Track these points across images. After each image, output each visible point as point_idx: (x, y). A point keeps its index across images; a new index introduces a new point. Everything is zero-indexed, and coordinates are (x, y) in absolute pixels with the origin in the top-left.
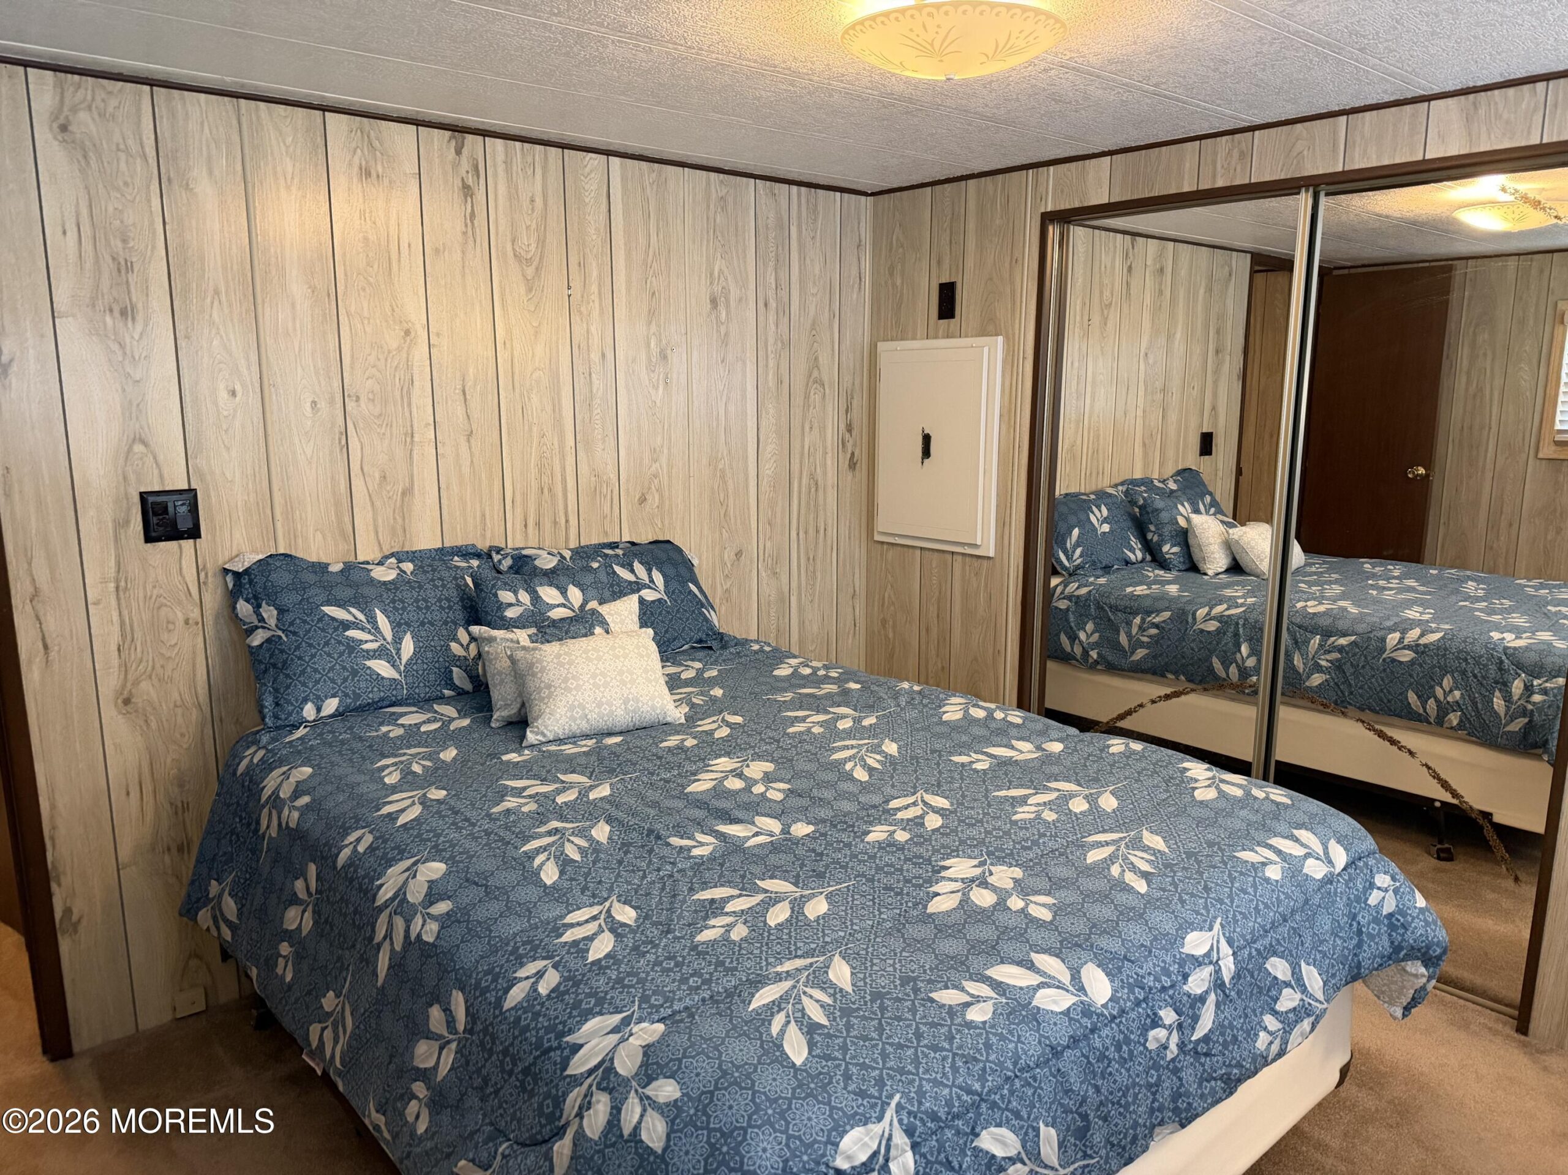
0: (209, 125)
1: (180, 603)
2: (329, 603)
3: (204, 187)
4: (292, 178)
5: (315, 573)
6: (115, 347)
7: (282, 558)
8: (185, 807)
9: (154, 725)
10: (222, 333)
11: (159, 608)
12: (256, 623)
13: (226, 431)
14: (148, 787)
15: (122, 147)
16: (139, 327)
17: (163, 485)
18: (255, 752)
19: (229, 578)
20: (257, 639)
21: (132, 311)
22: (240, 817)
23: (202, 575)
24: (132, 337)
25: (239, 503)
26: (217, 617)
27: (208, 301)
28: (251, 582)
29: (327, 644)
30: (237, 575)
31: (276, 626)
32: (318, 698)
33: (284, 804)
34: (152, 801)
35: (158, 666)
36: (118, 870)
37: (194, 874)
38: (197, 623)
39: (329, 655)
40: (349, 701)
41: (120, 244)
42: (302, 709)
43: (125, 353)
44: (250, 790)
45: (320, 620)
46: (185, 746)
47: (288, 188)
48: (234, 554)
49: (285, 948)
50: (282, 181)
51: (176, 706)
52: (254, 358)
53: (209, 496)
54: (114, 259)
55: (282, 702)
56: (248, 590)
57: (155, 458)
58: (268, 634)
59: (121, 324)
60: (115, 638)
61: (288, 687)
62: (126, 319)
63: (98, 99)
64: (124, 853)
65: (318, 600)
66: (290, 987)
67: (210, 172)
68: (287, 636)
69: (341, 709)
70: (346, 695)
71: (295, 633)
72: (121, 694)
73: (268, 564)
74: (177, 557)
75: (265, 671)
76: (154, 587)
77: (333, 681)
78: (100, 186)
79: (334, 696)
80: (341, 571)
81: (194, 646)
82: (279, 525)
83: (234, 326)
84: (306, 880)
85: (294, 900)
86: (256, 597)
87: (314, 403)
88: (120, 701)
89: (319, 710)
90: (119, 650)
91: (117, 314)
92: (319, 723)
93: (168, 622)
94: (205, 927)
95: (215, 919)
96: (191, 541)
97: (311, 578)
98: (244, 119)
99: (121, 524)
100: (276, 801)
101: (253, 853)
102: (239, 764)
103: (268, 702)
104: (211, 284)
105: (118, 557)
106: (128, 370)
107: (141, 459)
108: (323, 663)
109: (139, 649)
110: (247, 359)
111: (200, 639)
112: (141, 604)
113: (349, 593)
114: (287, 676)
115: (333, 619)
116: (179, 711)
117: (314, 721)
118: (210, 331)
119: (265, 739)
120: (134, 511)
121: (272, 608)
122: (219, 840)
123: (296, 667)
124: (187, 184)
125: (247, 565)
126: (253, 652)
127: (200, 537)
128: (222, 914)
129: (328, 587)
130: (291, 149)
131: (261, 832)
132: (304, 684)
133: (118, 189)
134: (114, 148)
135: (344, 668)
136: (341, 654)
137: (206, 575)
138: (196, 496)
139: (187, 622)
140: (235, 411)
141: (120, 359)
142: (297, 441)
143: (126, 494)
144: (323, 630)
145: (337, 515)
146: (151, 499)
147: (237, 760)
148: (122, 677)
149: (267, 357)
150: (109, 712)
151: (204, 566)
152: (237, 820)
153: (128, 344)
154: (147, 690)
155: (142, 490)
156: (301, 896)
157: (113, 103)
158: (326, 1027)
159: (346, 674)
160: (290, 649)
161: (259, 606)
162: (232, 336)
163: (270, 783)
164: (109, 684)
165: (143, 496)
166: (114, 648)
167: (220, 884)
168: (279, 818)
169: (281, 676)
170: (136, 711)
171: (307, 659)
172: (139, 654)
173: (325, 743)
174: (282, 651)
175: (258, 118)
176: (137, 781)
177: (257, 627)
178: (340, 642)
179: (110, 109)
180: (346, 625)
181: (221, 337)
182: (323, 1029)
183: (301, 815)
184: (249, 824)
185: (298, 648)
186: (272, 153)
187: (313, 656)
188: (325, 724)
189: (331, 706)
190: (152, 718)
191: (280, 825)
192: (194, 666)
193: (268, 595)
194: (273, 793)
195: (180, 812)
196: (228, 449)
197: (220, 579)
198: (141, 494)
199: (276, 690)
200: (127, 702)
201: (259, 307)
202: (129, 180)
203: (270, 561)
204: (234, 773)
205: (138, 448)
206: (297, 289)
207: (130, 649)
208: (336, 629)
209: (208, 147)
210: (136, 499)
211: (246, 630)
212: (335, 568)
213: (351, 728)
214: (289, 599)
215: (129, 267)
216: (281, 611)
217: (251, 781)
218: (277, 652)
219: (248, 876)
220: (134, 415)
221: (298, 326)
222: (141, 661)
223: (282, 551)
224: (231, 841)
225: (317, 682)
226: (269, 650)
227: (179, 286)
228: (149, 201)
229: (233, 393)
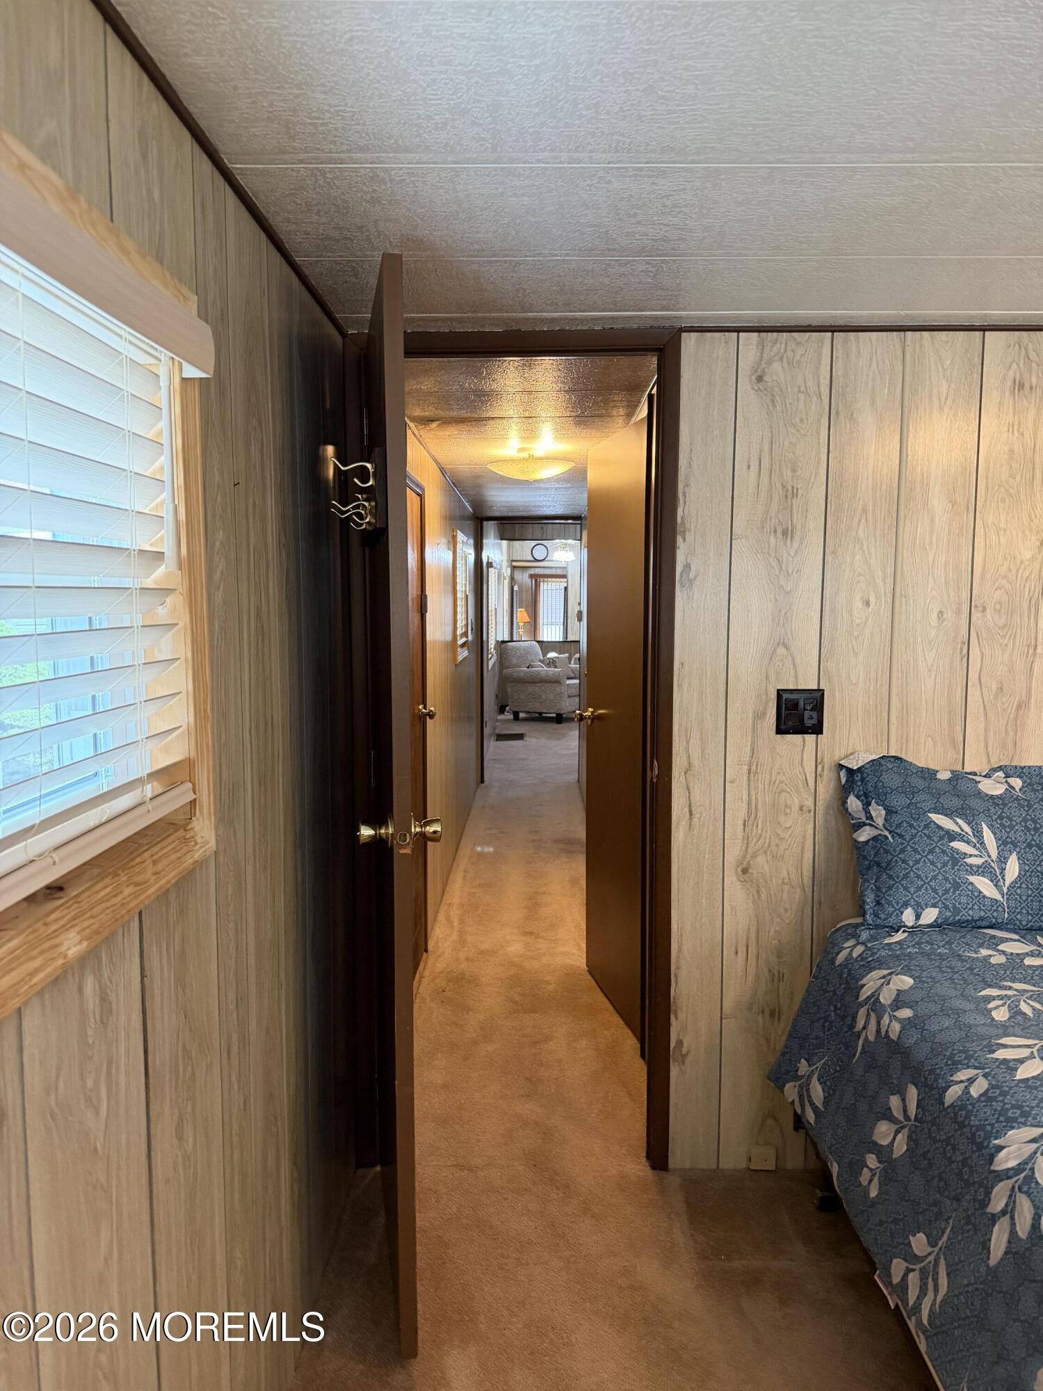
0: (877, 361)
1: (797, 790)
2: (936, 811)
3: (866, 418)
4: (946, 398)
5: (924, 778)
6: (775, 563)
7: (892, 759)
8: (781, 977)
9: (763, 896)
10: (865, 548)
11: (780, 793)
12: (864, 819)
13: (857, 638)
14: (753, 949)
15: (803, 388)
16: (796, 545)
17: (797, 685)
18: (854, 946)
19: (843, 774)
20: (864, 835)
21: (792, 531)
22: (835, 1007)
23: (819, 768)
24: (789, 554)
25: (860, 704)
26: (827, 808)
27: (856, 520)
28: (863, 780)
29: (931, 851)
30: (850, 772)
31: (884, 825)
32: (918, 904)
33: (885, 1011)
34: (754, 964)
35: (773, 844)
36: (721, 1018)
37: (786, 1047)
38: (810, 811)
39: (932, 863)
40: (948, 914)
41: (789, 473)
42: (902, 913)
43: (781, 568)
44: (847, 983)
45: (926, 826)
46: (787, 921)
47: (941, 408)
48: (849, 752)
49: (872, 1160)
50: (936, 404)
51: (783, 883)
52: (890, 571)
53: (834, 697)
54: (783, 487)
55: (883, 901)
56: (859, 787)
57: (793, 660)
58: (875, 832)
59: (782, 543)
60: (742, 814)
61: (890, 888)
62: (786, 538)
63: (789, 349)
64: (728, 1005)
65: (926, 806)
66: (874, 1203)
67: (873, 402)
68: (893, 837)
69: (940, 921)
70: (946, 907)
71: (901, 836)
72: (742, 863)
73: (880, 764)
74: (800, 749)
75: (869, 868)
76: (779, 773)
77: (935, 890)
78: (781, 424)
79: (934, 906)
80: (949, 779)
81: (805, 831)
82: (893, 729)
83: (876, 541)
84: (904, 1100)
85: (888, 1116)
86: (866, 795)
87: (941, 613)
88: (739, 869)
89: (918, 917)
90: (744, 825)
91: (779, 534)
92: (914, 930)
93: (786, 806)
94: (790, 1100)
95: (801, 1097)
96: (814, 736)
97: (919, 783)
98: (909, 350)
99: (759, 716)
100: (874, 1003)
101: (847, 1046)
102: (838, 954)
103: (870, 898)
104: (861, 502)
105: (753, 744)
106: (782, 583)
107: (782, 660)
108: (927, 870)
109: (759, 827)
110: (884, 571)
111: (811, 826)
112: (767, 787)
113: (956, 803)
114: (891, 877)
115: (939, 827)
116: (786, 888)
117: (912, 927)
118: (854, 547)
119: (864, 935)
120: (771, 705)
121: (881, 807)
122: (812, 1022)
123: (899, 870)
124: (852, 415)
125: (861, 764)
126: (858, 847)
127: (822, 733)
128: (809, 1096)
129: (937, 795)
130: (948, 372)
131: (856, 1030)
132: (906, 889)
133: (794, 426)
134: (796, 390)
135: (946, 879)
136: (945, 865)
137: (823, 768)
138: (823, 694)
139: (801, 808)
140: (867, 619)
141: (777, 573)
142: (920, 649)
143: (766, 690)
144: (929, 837)
145: (949, 723)
146: (785, 696)
147: (836, 950)
148: (744, 849)
149: (902, 569)
150: (731, 878)
151: (822, 760)
152: (832, 1008)
153: (785, 560)
154: (762, 864)
155: (779, 688)
156: (895, 1114)
157: (800, 351)
158: (913, 1270)
159: (948, 885)
160: (895, 851)
161: (869, 804)
162: (873, 551)
163: (871, 982)
164: (734, 852)
165: (780, 692)
166: (741, 822)
167: (810, 1066)
168: (879, 1023)
169: (884, 876)
170: (751, 881)
171: (911, 863)
172: (760, 831)
173: (923, 954)
174: (887, 852)
175: (921, 346)
176: (745, 943)
177: (865, 824)
178: (944, 852)
179: (798, 357)
180: (952, 836)
181: (863, 552)
182: (909, 1271)
183: (903, 1029)
184: (844, 1018)
185: (903, 851)
186: (930, 378)
187: (917, 862)
188: (924, 933)
189: (930, 915)
190: (763, 889)
191: (878, 1031)
192: (803, 850)
193: (878, 795)
194: (873, 995)
195: (776, 981)
196: (856, 654)
197: (833, 775)
198: (778, 690)
199: (878, 889)
200: (745, 871)
201: (901, 523)
202: (804, 417)
203: (883, 762)
204: (833, 961)
205: (781, 651)
206: (939, 505)
207: (753, 825)
208: (941, 838)
209: (874, 379)
210: (774, 696)
211: (854, 825)
212: (944, 775)
213: (949, 943)
214: (898, 801)
215: (795, 494)
216: (890, 812)
217: (849, 974)
218: (882, 851)
219: (838, 1068)
220: (781, 622)
221: (934, 539)
222: (760, 838)
223: (893, 753)
224: (824, 1026)
225: (919, 889)
226: (874, 847)
227: (833, 507)
228: (818, 434)
229: (867, 603)
